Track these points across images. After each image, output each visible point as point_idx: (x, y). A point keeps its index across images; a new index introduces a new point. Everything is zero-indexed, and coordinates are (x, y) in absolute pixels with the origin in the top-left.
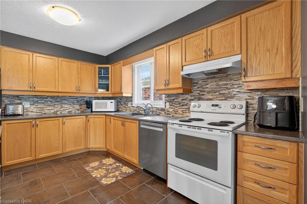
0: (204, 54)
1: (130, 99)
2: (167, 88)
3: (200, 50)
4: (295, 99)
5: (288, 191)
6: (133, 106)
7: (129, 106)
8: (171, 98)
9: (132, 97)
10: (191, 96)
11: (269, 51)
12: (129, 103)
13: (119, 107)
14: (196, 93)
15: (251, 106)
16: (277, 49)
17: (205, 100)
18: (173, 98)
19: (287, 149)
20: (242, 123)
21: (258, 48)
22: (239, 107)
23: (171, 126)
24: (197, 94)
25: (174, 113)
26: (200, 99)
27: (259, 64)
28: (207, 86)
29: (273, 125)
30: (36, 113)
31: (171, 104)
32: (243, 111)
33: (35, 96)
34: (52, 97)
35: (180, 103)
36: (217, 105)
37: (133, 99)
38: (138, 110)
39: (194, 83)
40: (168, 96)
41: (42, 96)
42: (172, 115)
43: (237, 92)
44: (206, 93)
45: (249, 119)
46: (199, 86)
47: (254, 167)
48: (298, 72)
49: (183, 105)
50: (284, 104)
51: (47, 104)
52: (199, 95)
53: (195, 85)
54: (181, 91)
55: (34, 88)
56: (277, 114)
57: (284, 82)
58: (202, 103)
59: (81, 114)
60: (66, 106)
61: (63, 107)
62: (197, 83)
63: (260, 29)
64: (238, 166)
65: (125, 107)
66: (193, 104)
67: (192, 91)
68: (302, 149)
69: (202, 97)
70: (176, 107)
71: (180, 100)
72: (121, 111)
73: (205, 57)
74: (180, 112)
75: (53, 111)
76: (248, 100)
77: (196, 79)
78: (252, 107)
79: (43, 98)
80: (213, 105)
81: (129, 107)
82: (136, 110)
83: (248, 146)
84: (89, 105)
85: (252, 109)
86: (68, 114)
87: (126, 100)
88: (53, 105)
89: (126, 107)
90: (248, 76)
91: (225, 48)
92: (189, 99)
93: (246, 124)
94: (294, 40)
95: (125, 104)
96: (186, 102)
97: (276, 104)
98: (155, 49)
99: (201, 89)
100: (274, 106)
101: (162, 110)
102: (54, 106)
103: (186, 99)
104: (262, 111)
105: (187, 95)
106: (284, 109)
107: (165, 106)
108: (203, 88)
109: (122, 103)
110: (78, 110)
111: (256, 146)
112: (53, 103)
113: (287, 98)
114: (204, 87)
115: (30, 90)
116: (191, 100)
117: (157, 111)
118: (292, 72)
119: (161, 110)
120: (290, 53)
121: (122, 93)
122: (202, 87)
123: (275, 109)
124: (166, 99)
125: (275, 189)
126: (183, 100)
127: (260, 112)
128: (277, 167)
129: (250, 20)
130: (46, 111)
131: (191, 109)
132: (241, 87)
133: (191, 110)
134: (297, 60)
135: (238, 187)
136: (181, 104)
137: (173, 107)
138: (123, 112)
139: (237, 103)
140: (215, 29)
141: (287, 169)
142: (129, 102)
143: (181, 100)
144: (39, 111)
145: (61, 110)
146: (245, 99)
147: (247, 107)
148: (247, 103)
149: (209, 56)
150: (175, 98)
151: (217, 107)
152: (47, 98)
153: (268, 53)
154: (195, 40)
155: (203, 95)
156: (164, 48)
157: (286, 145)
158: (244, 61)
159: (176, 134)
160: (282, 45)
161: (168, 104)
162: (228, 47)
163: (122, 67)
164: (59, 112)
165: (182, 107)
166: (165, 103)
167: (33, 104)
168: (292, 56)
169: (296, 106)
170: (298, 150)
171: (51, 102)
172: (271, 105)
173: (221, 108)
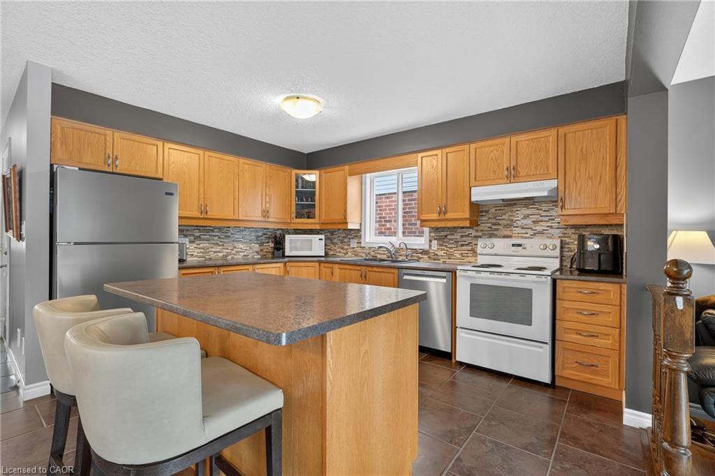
0: (506, 172)
1: (357, 233)
2: (443, 217)
3: (498, 166)
4: (620, 238)
5: (611, 337)
6: (362, 245)
7: (352, 246)
8: (442, 233)
9: (359, 231)
10: (477, 231)
11: (591, 179)
12: (351, 240)
13: (329, 247)
14: (484, 227)
15: (567, 246)
16: (601, 178)
17: (500, 237)
18: (445, 233)
19: (610, 291)
20: (555, 268)
21: (578, 174)
22: (551, 247)
23: (462, 273)
24: (486, 229)
25: (446, 257)
26: (491, 236)
27: (579, 194)
28: (504, 217)
29: (596, 268)
30: (197, 259)
31: (441, 243)
32: (557, 253)
33: (196, 226)
34: (220, 229)
35: (457, 242)
36: (520, 245)
37: (362, 232)
38: (372, 253)
39: (482, 212)
40: (436, 229)
41: (206, 227)
42: (442, 260)
43: (548, 227)
44: (501, 228)
45: (564, 264)
46: (491, 216)
47: (576, 315)
48: (622, 208)
49: (462, 245)
50: (607, 244)
51: (212, 242)
52: (489, 229)
53: (484, 214)
54: (467, 224)
55: (207, 213)
56: (600, 255)
57: (608, 218)
58: (495, 241)
59: (262, 261)
60: (241, 246)
61: (235, 247)
62: (487, 212)
63: (582, 151)
64: (557, 317)
65: (343, 248)
66: (481, 243)
67: (479, 223)
68: (625, 291)
69: (495, 232)
70: (450, 248)
71: (457, 236)
72: (334, 255)
73: (507, 178)
74: (458, 256)
75: (221, 255)
76: (563, 239)
77: (485, 205)
78: (568, 248)
79: (208, 231)
80: (513, 245)
81: (354, 248)
82: (369, 253)
83: (568, 292)
84: (279, 244)
85: (567, 250)
86: (243, 261)
87: (344, 235)
88: (221, 244)
89: (346, 247)
90: (566, 207)
91: (536, 168)
92: (473, 235)
93: (561, 269)
94: (619, 169)
95: (342, 242)
96: (468, 240)
97: (599, 243)
98: (420, 155)
99: (494, 221)
100: (597, 246)
101: (424, 252)
102: (223, 245)
103: (468, 236)
104: (582, 252)
105: (471, 230)
106: (607, 250)
107: (430, 246)
108: (497, 220)
109: (335, 241)
110: (257, 252)
111: (578, 292)
112: (222, 240)
113: (610, 237)
114: (498, 218)
115: (200, 216)
116: (477, 237)
117: (414, 254)
118: (616, 206)
119: (421, 253)
120: (614, 184)
121: (347, 223)
122: (495, 218)
123: (598, 249)
124: (432, 234)
125: (597, 337)
126: (462, 236)
127: (580, 253)
128: (601, 312)
129: (569, 136)
130: (212, 255)
131: (479, 250)
132: (553, 220)
133: (478, 252)
134: (621, 193)
135: (557, 342)
136: (460, 243)
137: (444, 247)
138: (339, 256)
139: (549, 242)
140: (521, 141)
141: (610, 313)
142: (353, 238)
143: (459, 237)
144: (201, 254)
145: (233, 252)
146: (560, 237)
147: (562, 247)
148: (562, 241)
149: (514, 177)
150: (448, 233)
151: (520, 248)
152: (212, 231)
153: (590, 181)
154: (492, 151)
155: (497, 230)
156: (437, 155)
157: (609, 287)
158: (562, 188)
159: (471, 284)
160: (606, 175)
161: (435, 243)
162: (541, 168)
163: (348, 177)
164: (230, 257)
165: (459, 248)
166: (430, 241)
167: (193, 242)
168: (616, 188)
169: (620, 246)
170: (621, 292)
171: (219, 238)
172: (592, 245)
173: (525, 248)
